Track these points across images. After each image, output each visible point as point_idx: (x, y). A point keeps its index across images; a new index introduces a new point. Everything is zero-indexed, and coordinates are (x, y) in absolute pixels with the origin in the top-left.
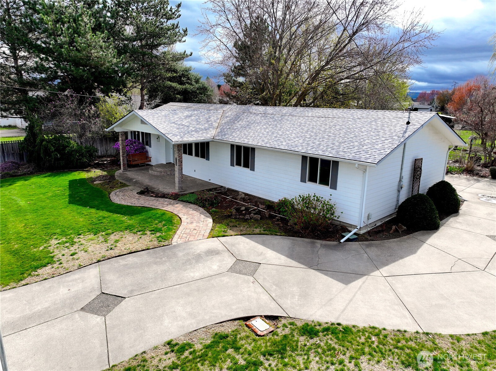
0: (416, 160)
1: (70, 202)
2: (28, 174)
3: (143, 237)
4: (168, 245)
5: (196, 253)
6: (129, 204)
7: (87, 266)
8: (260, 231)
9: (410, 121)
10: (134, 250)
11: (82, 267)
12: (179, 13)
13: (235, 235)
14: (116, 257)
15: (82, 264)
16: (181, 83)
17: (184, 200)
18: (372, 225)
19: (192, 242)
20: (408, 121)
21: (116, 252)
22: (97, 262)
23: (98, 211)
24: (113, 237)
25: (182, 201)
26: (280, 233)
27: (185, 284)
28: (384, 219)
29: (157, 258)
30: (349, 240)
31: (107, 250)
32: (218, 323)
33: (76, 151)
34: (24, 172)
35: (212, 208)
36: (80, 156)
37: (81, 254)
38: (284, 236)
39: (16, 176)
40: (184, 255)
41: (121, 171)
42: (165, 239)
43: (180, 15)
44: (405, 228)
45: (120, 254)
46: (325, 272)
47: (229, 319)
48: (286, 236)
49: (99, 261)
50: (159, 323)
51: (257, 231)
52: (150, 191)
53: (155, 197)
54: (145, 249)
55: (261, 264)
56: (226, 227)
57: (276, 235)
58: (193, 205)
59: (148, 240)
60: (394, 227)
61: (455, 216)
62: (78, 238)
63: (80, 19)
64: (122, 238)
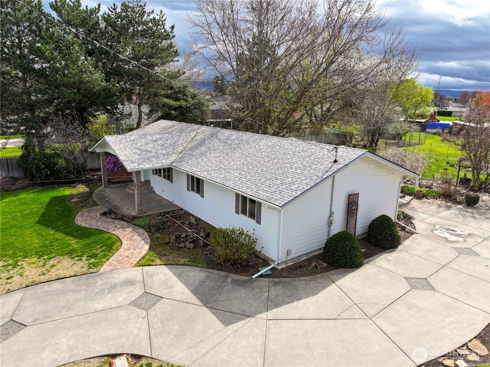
0: (349, 195)
1: (38, 222)
2: (21, 189)
3: (78, 262)
4: (95, 272)
5: (113, 283)
6: (87, 226)
7: (15, 291)
8: (185, 262)
9: (337, 160)
10: (63, 276)
11: (10, 291)
12: (173, 34)
13: (160, 265)
14: (44, 282)
15: (11, 288)
16: (176, 99)
17: (136, 224)
18: (294, 260)
19: (118, 270)
20: (336, 160)
21: (47, 277)
22: (25, 287)
23: (56, 232)
24: (52, 262)
25: (134, 224)
26: (203, 264)
27: (84, 315)
28: (311, 253)
29: (77, 285)
30: (261, 276)
31: (39, 275)
32: (87, 359)
33: (64, 168)
34: (17, 187)
35: (157, 234)
36: (67, 173)
37: (17, 278)
38: (204, 268)
39: (9, 191)
40: (102, 284)
41: (101, 188)
42: (95, 266)
43: (175, 36)
44: (326, 264)
45: (49, 280)
46: (216, 311)
47: (99, 355)
48: (206, 268)
49: (27, 286)
50: (39, 355)
51: (182, 261)
52: (113, 212)
53: (114, 219)
54: (72, 275)
55: (163, 298)
56: (157, 256)
57: (197, 266)
58: (142, 229)
59: (80, 266)
60: (314, 264)
61: (389, 253)
62: (23, 261)
63: (72, 47)
64: (59, 262)
